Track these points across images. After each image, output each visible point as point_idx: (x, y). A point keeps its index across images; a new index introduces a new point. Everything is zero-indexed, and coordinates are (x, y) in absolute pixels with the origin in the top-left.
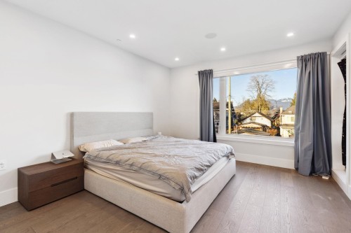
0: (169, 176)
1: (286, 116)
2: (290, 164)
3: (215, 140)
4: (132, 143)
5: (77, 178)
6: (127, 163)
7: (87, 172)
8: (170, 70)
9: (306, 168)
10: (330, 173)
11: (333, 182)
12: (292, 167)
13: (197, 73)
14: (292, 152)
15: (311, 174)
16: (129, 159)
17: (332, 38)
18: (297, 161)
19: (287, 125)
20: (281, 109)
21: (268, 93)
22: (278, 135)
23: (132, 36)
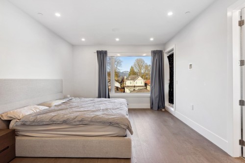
0: (118, 122)
1: (128, 81)
2: (148, 106)
3: (109, 98)
4: (56, 106)
5: (8, 147)
6: (75, 120)
7: (17, 138)
8: (73, 46)
9: (156, 106)
10: (164, 107)
11: (167, 112)
12: (149, 107)
13: (96, 52)
14: (149, 100)
15: (158, 110)
16: (77, 117)
17: (165, 44)
18: (152, 104)
19: (128, 86)
20: (125, 77)
21: (118, 68)
22: (124, 92)
23: (58, 15)
